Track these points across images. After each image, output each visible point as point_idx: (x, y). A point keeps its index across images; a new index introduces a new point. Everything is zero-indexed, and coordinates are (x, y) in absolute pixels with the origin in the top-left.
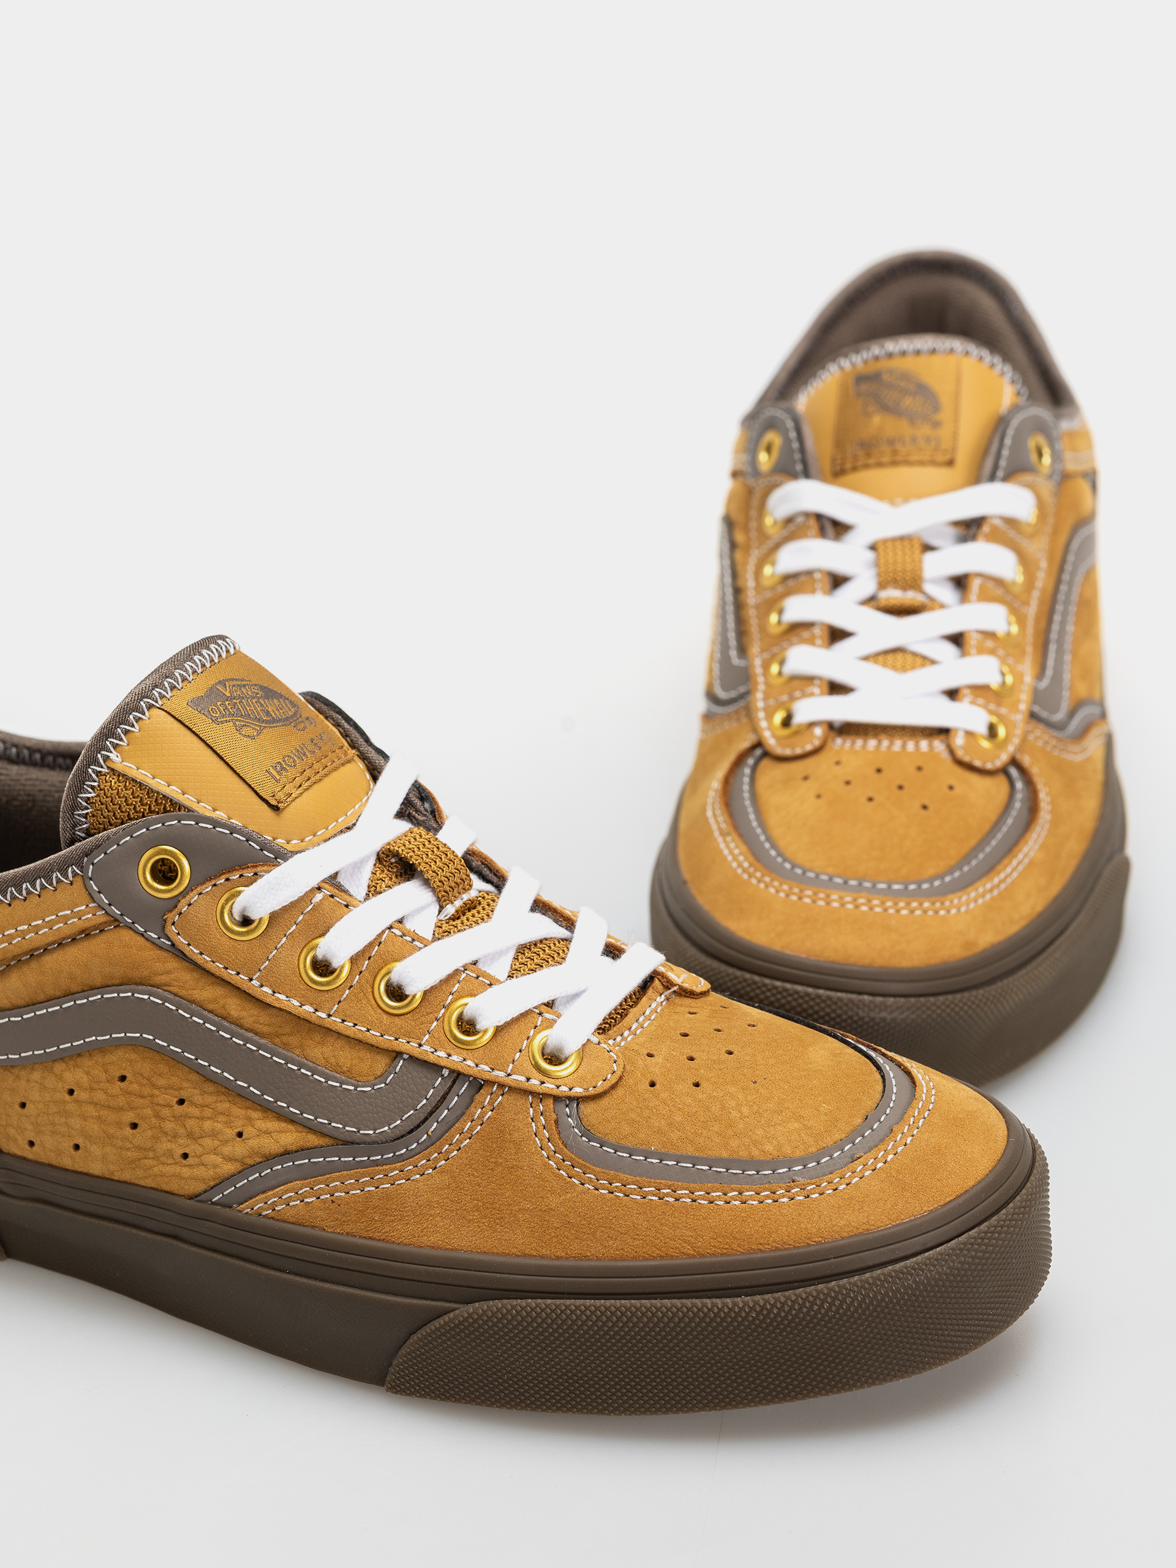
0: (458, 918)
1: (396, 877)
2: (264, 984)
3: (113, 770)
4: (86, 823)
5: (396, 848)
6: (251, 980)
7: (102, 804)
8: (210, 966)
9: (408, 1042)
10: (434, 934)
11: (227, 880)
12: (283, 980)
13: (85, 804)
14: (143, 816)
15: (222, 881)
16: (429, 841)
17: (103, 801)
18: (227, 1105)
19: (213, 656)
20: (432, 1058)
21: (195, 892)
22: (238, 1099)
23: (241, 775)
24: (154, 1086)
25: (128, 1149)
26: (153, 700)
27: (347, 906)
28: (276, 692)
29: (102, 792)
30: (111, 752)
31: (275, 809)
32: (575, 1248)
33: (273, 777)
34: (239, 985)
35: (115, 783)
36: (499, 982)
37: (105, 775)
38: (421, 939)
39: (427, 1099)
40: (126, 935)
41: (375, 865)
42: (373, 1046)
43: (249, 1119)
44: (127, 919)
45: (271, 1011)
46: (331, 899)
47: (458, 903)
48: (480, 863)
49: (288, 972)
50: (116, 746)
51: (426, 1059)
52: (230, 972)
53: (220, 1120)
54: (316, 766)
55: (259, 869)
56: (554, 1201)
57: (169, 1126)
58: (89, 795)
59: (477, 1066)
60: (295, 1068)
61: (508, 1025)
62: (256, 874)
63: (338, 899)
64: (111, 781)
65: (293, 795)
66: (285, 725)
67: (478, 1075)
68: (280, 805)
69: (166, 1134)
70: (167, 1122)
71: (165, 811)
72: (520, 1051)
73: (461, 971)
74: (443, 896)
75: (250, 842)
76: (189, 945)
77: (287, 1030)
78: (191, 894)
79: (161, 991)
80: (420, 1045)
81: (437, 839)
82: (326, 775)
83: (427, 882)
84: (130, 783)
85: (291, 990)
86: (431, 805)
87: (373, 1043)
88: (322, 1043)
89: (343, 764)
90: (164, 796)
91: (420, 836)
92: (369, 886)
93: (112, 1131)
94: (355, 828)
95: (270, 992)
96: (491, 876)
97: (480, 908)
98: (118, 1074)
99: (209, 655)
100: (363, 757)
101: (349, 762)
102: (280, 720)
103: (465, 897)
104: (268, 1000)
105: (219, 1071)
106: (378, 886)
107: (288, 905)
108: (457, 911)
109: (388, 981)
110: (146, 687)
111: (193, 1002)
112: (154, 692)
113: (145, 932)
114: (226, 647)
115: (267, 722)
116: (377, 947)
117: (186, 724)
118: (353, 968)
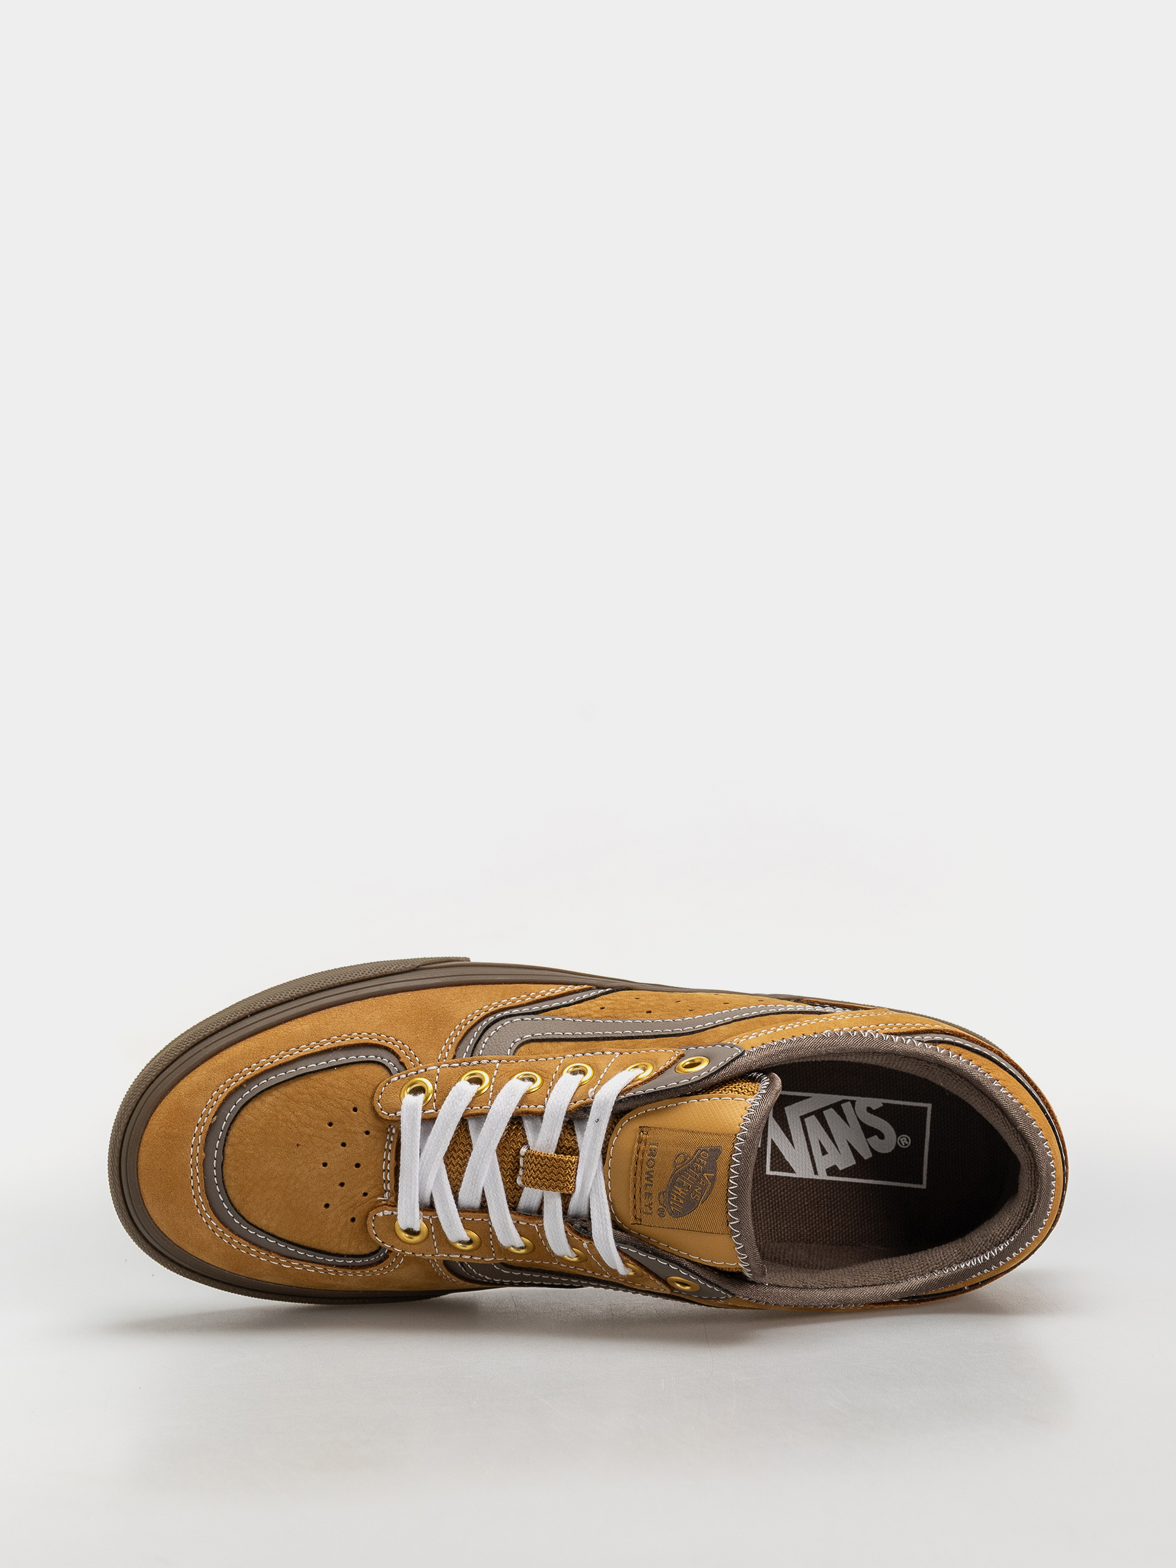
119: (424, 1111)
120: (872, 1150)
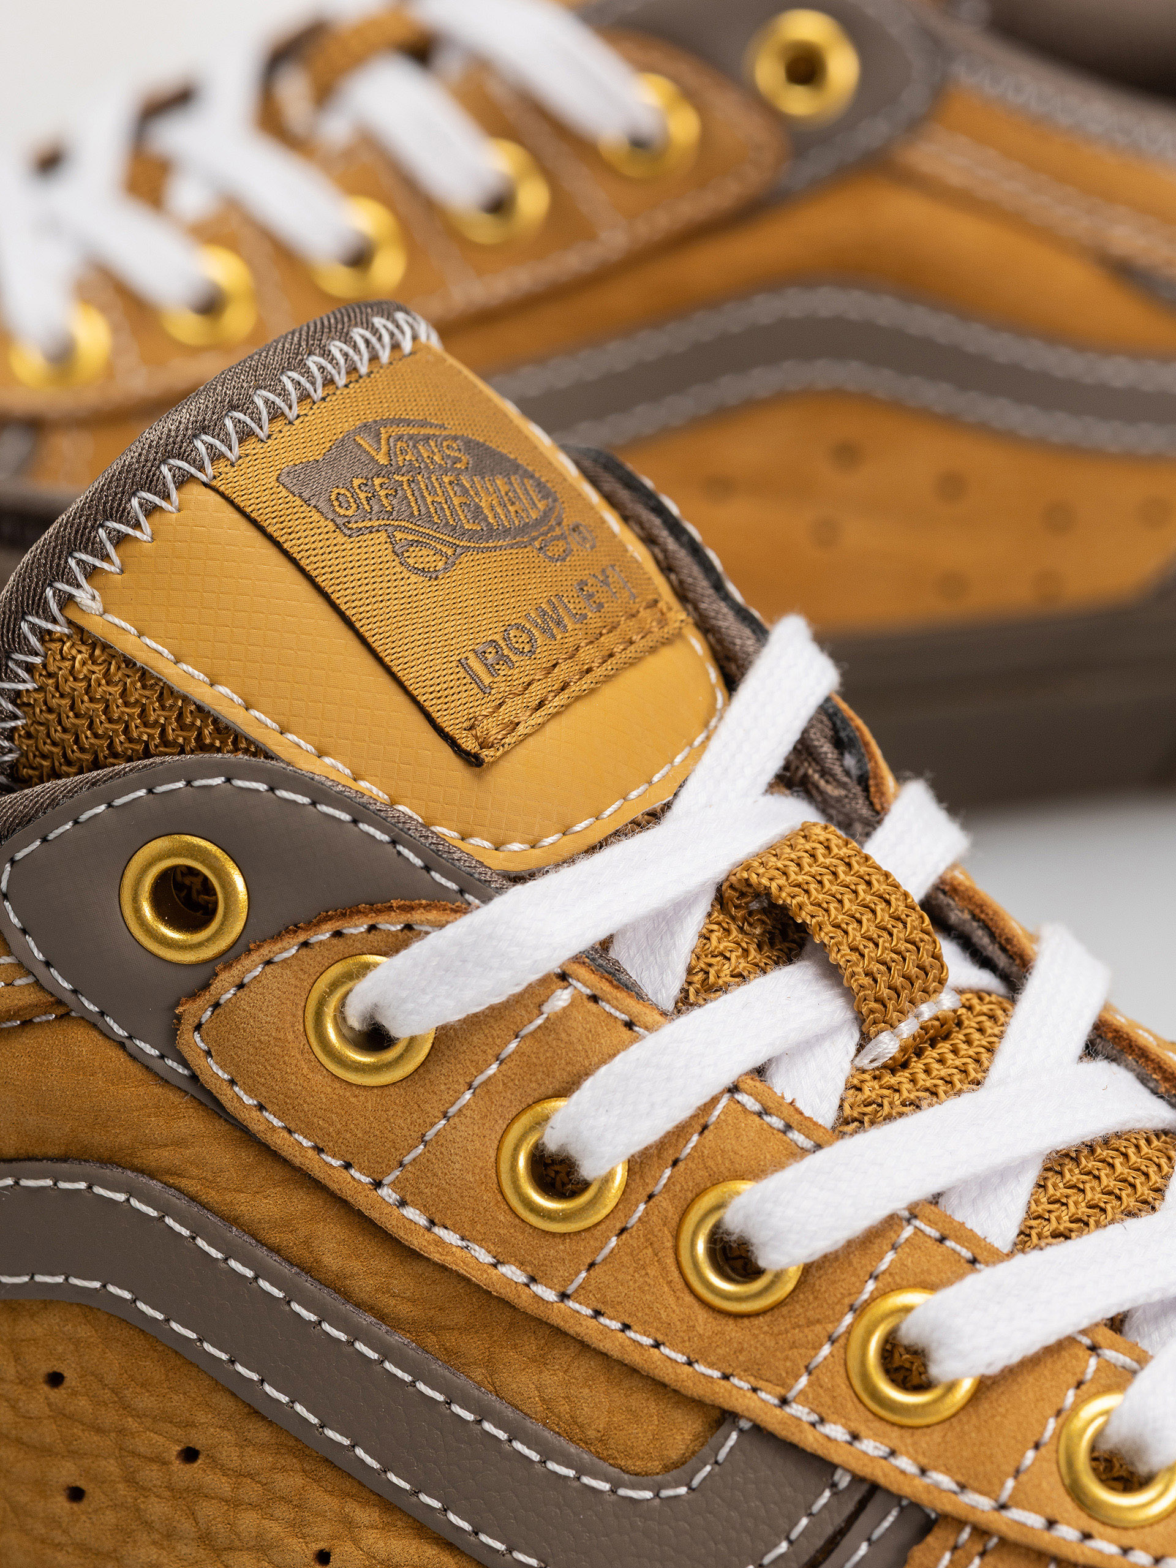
0: (905, 1065)
1: (760, 947)
2: (408, 1199)
3: (80, 630)
4: (11, 751)
5: (765, 881)
6: (378, 1184)
7: (50, 710)
8: (280, 1141)
9: (755, 1390)
10: (841, 1107)
11: (338, 934)
12: (455, 1196)
13: (10, 707)
14: (147, 754)
15: (325, 936)
16: (849, 865)
17: (54, 702)
18: (298, 1480)
19: (356, 358)
20: (810, 1440)
21: (255, 957)
22: (324, 1471)
23: (395, 669)
24: (127, 1408)
25: (59, 1547)
26: (193, 463)
27: (629, 1025)
28: (503, 457)
29: (50, 681)
30: (79, 586)
31: (472, 760)
33: (475, 678)
34: (348, 1194)
35: (84, 663)
36: (997, 1257)
37: (61, 640)
38: (808, 1125)
39: (791, 1542)
40: (83, 1042)
41: (709, 915)
42: (664, 1385)
43: (349, 1524)
44: (86, 1003)
45: (419, 1267)
46: (591, 1006)
47: (908, 1028)
48: (967, 916)
49: (469, 1177)
50: (91, 573)
51: (795, 1439)
52: (329, 1159)
53: (277, 1513)
54: (587, 655)
55: (416, 917)
57: (157, 1509)
58: (21, 687)
59: (923, 1471)
60: (469, 1416)
61: (1011, 1374)
62: (408, 927)
63: (608, 1008)
64: (74, 658)
65: (521, 730)
66: (518, 545)
67: (924, 1499)
68: (485, 753)
69: (148, 1525)
70: (153, 1499)
71: (202, 747)
72: (1037, 1446)
73: (901, 1219)
74: (872, 1011)
75: (400, 848)
76: (232, 1082)
77: (458, 1317)
78: (246, 962)
79: (159, 1186)
80: (784, 1402)
81: (867, 858)
82: (608, 678)
83: (833, 973)
84: (119, 668)
85: (473, 1222)
86: (859, 761)
87: (666, 1380)
88: (541, 1361)
89: (653, 650)
90: (200, 709)
91: (828, 848)
92: (690, 971)
93: (23, 1499)
94: (670, 815)
95: (423, 1221)
96: (992, 950)
97: (958, 1037)
98: (46, 1368)
99: (346, 355)
100: (705, 627)
101: (667, 642)
102: (506, 532)
103: (927, 1011)
104: (416, 1242)
105: (284, 1399)
106: (712, 971)
107: (483, 1012)
108: (903, 1050)
109: (717, 1226)
110: (177, 429)
111: (232, 1221)
112: (198, 444)
113: (130, 1037)
114: (392, 335)
115: (472, 535)
116: (695, 1138)
117: (270, 529)
118: (633, 1186)
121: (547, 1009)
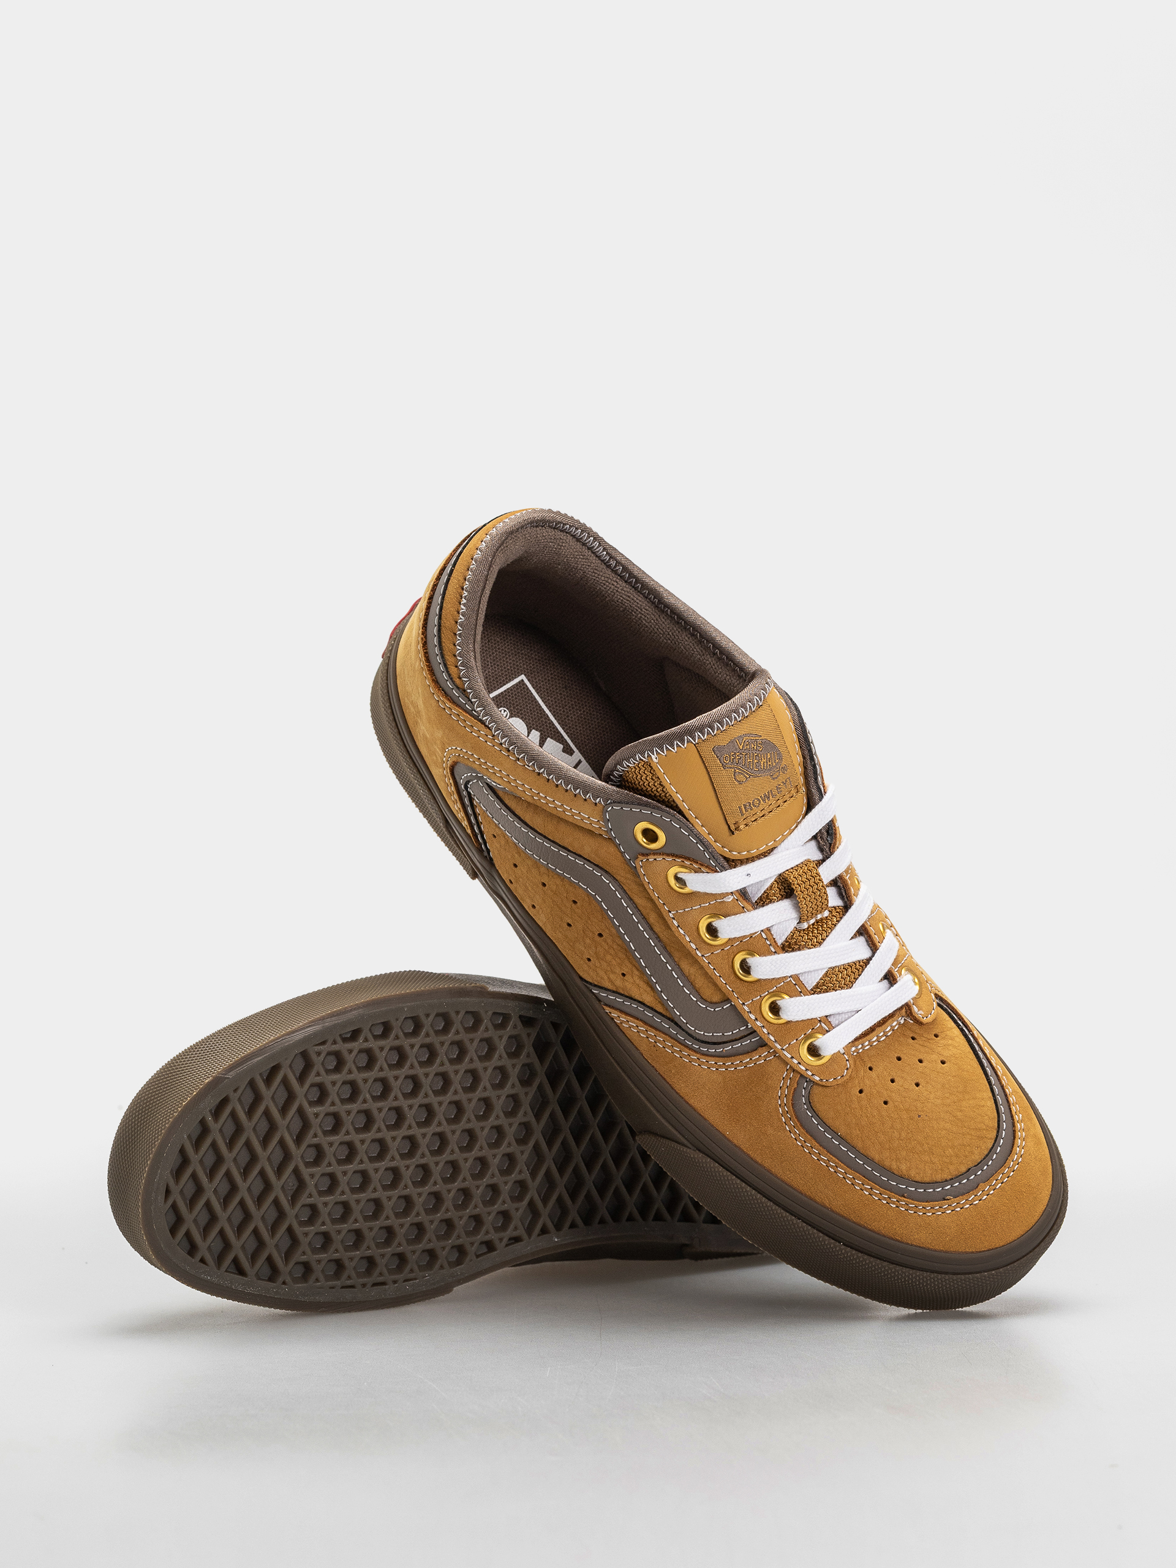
1: (781, 896)
2: (675, 918)
3: (650, 765)
5: (788, 876)
6: (669, 912)
8: (650, 892)
9: (737, 998)
10: (785, 942)
11: (683, 861)
12: (687, 924)
13: (626, 767)
15: (679, 861)
18: (624, 957)
20: (745, 1016)
21: (661, 855)
22: (631, 959)
23: (722, 805)
24: (589, 918)
25: (560, 932)
27: (743, 908)
29: (638, 769)
30: (654, 755)
31: (732, 833)
32: (767, 1163)
33: (741, 811)
34: (661, 910)
35: (647, 771)
36: (806, 993)
37: (644, 763)
38: (775, 946)
39: (732, 1033)
40: (612, 849)
41: (773, 882)
43: (632, 972)
44: (617, 840)
45: (671, 933)
46: (737, 902)
47: (812, 921)
48: (843, 884)
49: (692, 922)
50: (658, 753)
51: (742, 1013)
52: (660, 902)
53: (616, 960)
55: (703, 868)
56: (770, 1131)
57: (588, 940)
58: (630, 765)
59: (768, 1034)
60: (670, 969)
61: (797, 1022)
62: (700, 869)
63: (740, 903)
64: (646, 769)
65: (748, 826)
67: (766, 1039)
68: (736, 831)
69: (584, 942)
70: (588, 938)
71: (668, 806)
72: (797, 1039)
73: (788, 977)
74: (803, 915)
76: (644, 875)
78: (658, 855)
79: (618, 885)
80: (743, 1004)
83: (796, 903)
84: (655, 777)
85: (689, 931)
86: (834, 837)
87: (718, 985)
88: (691, 966)
90: (672, 798)
92: (764, 895)
93: (556, 918)
95: (676, 925)
96: (846, 896)
97: (825, 925)
98: (573, 899)
100: (808, 794)
103: (819, 917)
104: (673, 928)
105: (628, 940)
106: (768, 898)
107: (710, 893)
108: (808, 927)
109: (745, 960)
111: (632, 902)
112: (696, 733)
113: (624, 853)
116: (748, 940)
118: (728, 942)
119: (827, 1031)
120: (529, 733)
121: (724, 899)
